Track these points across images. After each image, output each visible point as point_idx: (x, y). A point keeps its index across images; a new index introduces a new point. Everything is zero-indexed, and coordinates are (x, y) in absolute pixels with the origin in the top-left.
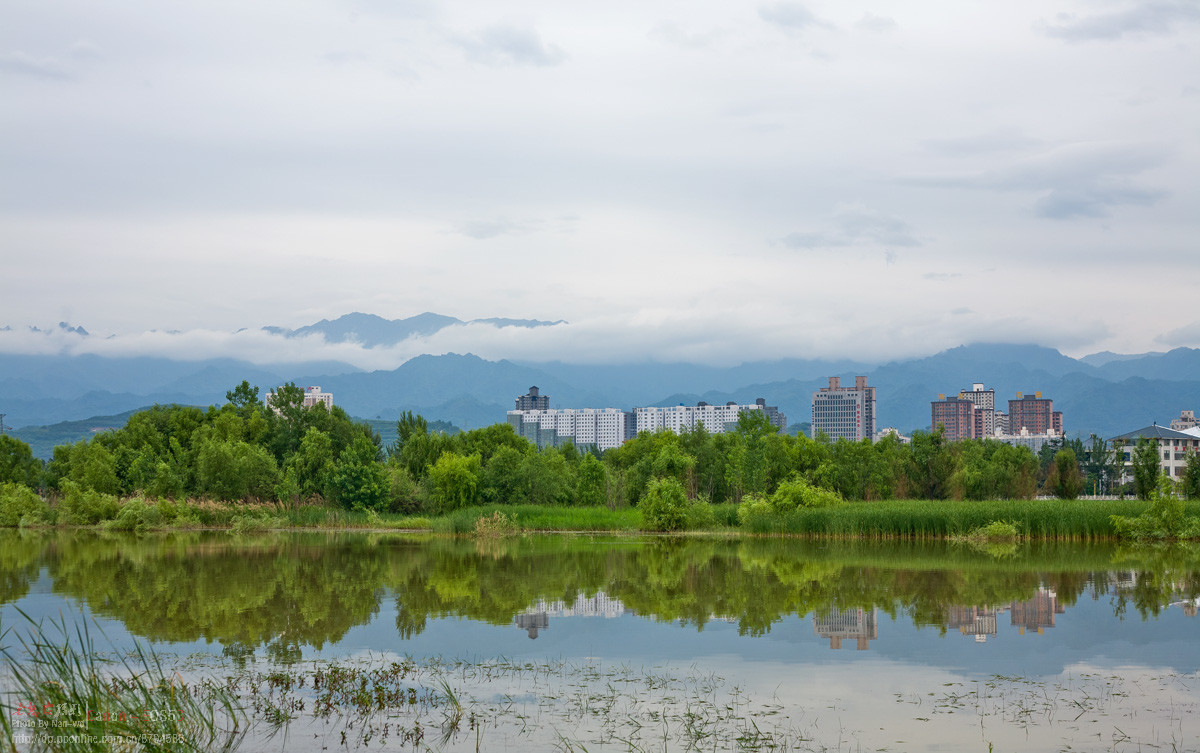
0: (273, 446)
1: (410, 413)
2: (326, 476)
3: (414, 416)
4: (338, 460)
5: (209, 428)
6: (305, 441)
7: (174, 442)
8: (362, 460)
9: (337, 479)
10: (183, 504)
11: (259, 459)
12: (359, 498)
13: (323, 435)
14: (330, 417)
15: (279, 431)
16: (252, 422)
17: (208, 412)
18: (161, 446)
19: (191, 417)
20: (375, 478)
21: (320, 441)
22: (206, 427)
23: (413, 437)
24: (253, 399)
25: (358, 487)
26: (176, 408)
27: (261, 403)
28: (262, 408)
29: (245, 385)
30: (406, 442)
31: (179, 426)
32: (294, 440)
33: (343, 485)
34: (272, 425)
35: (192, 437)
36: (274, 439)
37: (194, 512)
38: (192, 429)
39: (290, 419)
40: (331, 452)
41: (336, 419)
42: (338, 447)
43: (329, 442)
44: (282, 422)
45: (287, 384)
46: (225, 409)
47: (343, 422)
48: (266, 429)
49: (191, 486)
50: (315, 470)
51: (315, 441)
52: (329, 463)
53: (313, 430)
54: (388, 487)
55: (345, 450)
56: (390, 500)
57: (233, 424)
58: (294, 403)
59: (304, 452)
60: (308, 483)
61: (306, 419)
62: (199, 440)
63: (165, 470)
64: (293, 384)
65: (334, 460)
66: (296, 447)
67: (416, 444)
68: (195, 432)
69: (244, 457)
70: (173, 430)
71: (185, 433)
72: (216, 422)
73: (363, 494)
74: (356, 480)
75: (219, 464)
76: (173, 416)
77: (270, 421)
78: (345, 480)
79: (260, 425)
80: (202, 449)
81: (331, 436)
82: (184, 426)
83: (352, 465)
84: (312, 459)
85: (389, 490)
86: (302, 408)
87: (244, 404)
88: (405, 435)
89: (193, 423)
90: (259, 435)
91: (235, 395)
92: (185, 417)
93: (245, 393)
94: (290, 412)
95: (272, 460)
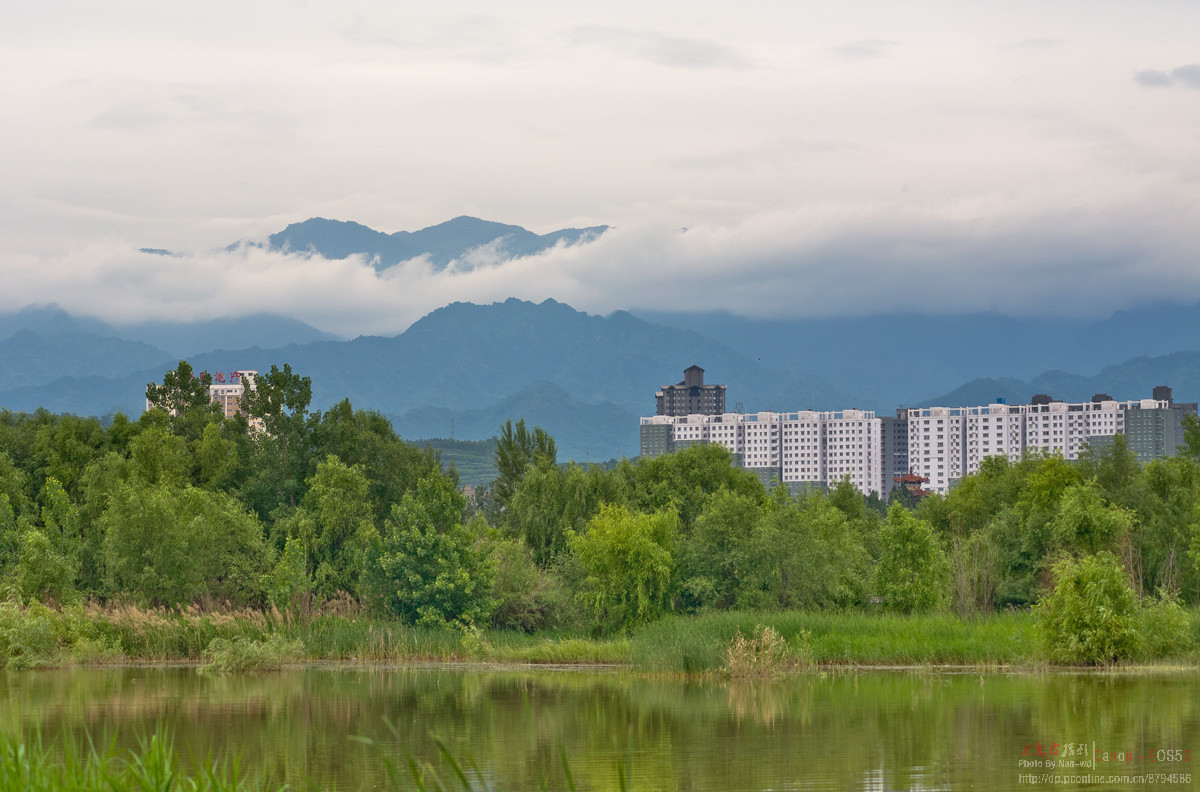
0: (251, 495)
1: (521, 426)
2: (360, 555)
3: (530, 430)
4: (387, 523)
5: (121, 459)
6: (316, 484)
7: (53, 487)
8: (435, 522)
9: (385, 561)
10: (81, 612)
11: (228, 522)
12: (431, 600)
13: (353, 470)
14: (364, 435)
15: (262, 465)
16: (204, 446)
17: (111, 425)
18: (22, 496)
19: (79, 437)
20: (464, 559)
21: (347, 483)
22: (114, 458)
23: (532, 473)
24: (202, 398)
25: (428, 577)
26: (44, 419)
27: (217, 408)
28: (222, 417)
29: (184, 370)
30: (516, 484)
31: (56, 456)
32: (291, 483)
33: (397, 573)
34: (245, 450)
35: (84, 478)
36: (251, 480)
37: (100, 630)
38: (81, 462)
39: (281, 441)
40: (369, 505)
41: (377, 437)
42: (383, 498)
43: (365, 485)
44: (268, 445)
45: (274, 369)
46: (147, 420)
47: (392, 445)
48: (232, 460)
49: (90, 580)
50: (336, 544)
51: (336, 485)
52: (368, 530)
53: (333, 461)
54: (490, 577)
55: (398, 502)
56: (494, 603)
57: (165, 451)
58: (290, 406)
59: (313, 507)
60: (325, 569)
61: (315, 440)
62: (99, 484)
63: (38, 545)
64: (287, 368)
65: (379, 522)
66: (296, 497)
67: (537, 489)
68: (91, 468)
69: (199, 518)
70: (44, 464)
71: (68, 470)
72: (134, 446)
73: (440, 591)
74: (425, 562)
75: (146, 535)
76: (42, 435)
77: (242, 443)
78: (404, 563)
79: (219, 451)
80: (112, 501)
81: (369, 474)
82: (66, 456)
83: (416, 532)
84: (331, 520)
85: (492, 582)
86: (306, 417)
87: (180, 409)
88: (511, 469)
89: (86, 449)
90: (220, 473)
91: (163, 392)
92: (68, 436)
93: (184, 387)
94: (278, 425)
95: (252, 523)
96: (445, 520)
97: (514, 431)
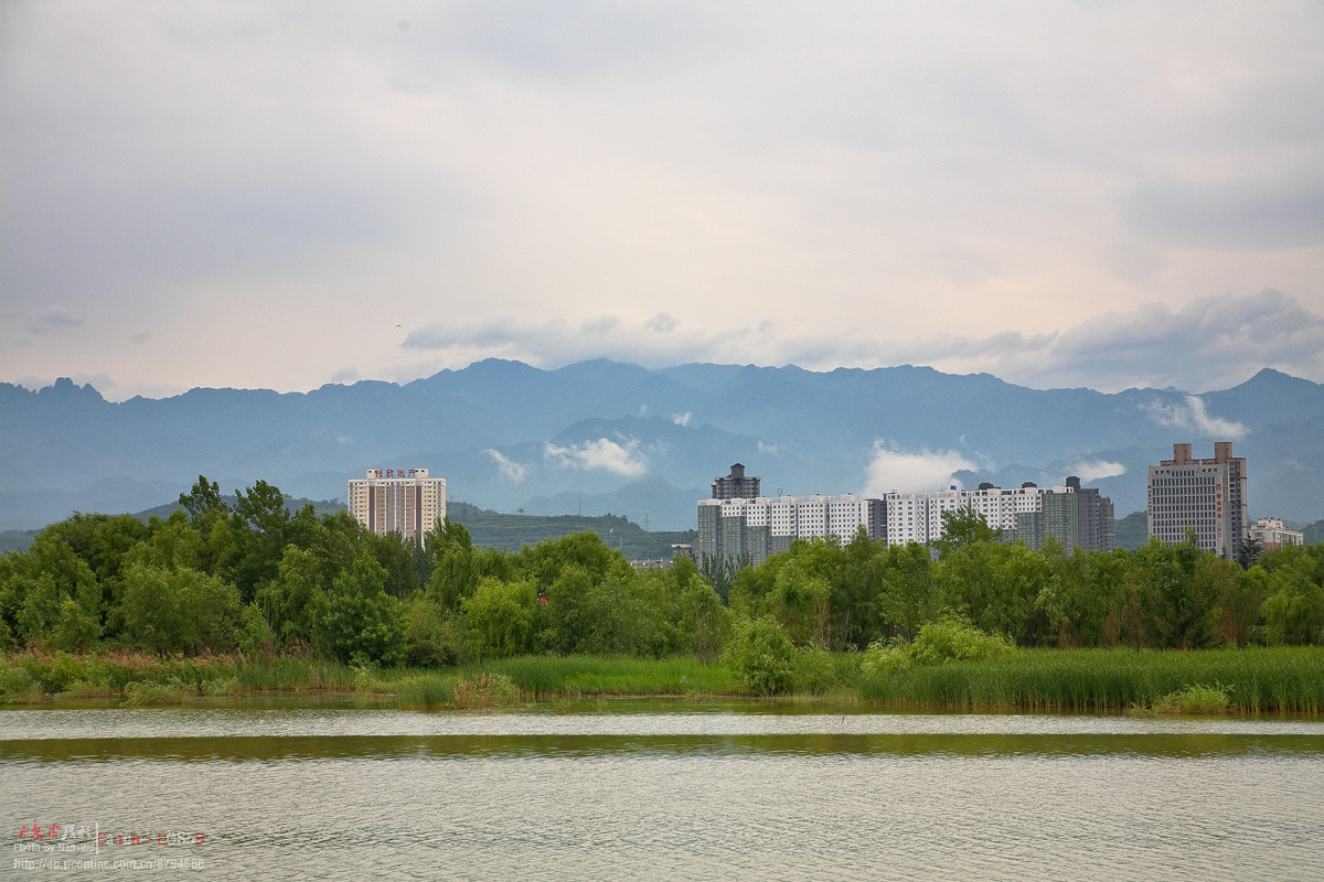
2: (313, 613)
4: (330, 591)
5: (146, 547)
6: (283, 565)
9: (328, 619)
10: (95, 659)
12: (361, 646)
13: (307, 554)
14: (319, 526)
15: (251, 550)
16: (214, 536)
19: (124, 531)
20: (385, 618)
21: (303, 563)
22: (143, 545)
24: (215, 500)
25: (358, 630)
28: (227, 516)
29: (204, 482)
31: (106, 545)
32: (268, 564)
33: (336, 627)
34: (241, 541)
36: (243, 561)
37: (109, 671)
38: (125, 548)
39: (265, 532)
40: (320, 578)
42: (330, 570)
43: (316, 563)
44: (256, 537)
45: (259, 482)
46: (173, 519)
48: (233, 548)
49: (114, 632)
50: (298, 606)
51: (296, 565)
52: (318, 595)
53: (293, 548)
54: (403, 629)
55: (339, 577)
56: (407, 648)
57: (184, 541)
58: (270, 507)
59: (281, 581)
60: (288, 626)
61: (285, 532)
62: (130, 565)
63: (71, 610)
64: (266, 482)
65: (325, 591)
66: (272, 573)
68: (127, 554)
70: (99, 551)
71: (114, 556)
72: (157, 538)
73: (366, 640)
74: (355, 620)
75: (152, 599)
76: (97, 532)
77: (239, 536)
78: (340, 620)
79: (224, 541)
80: (128, 578)
81: (319, 555)
82: (114, 546)
83: (349, 598)
84: (293, 590)
85: (405, 633)
89: (127, 539)
90: (223, 557)
91: (190, 499)
92: (115, 531)
93: (203, 494)
94: (266, 522)
95: (233, 594)
96: (373, 588)
97: (443, 523)
